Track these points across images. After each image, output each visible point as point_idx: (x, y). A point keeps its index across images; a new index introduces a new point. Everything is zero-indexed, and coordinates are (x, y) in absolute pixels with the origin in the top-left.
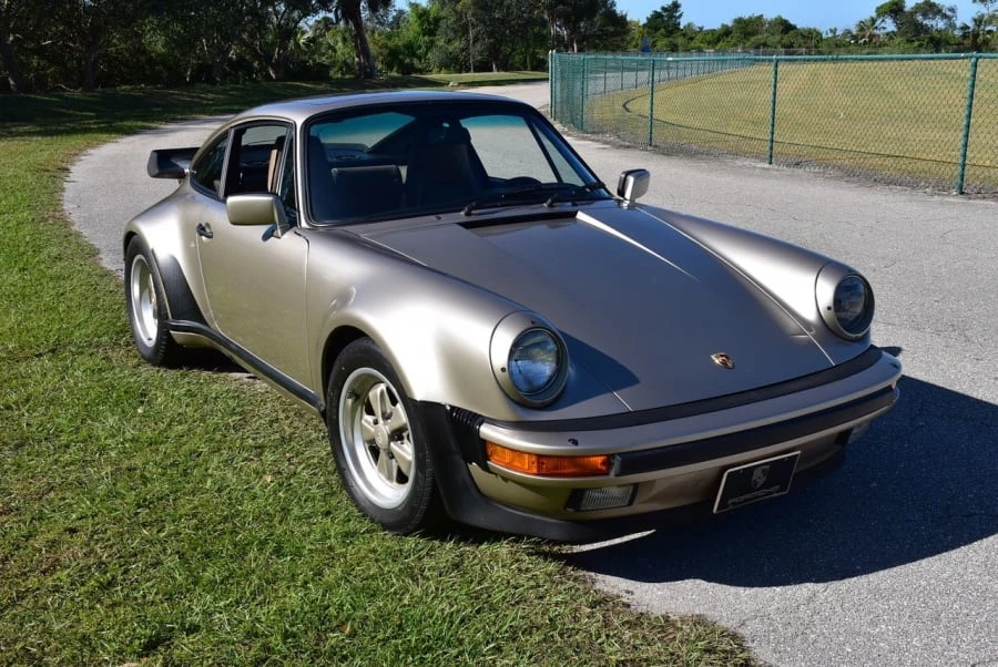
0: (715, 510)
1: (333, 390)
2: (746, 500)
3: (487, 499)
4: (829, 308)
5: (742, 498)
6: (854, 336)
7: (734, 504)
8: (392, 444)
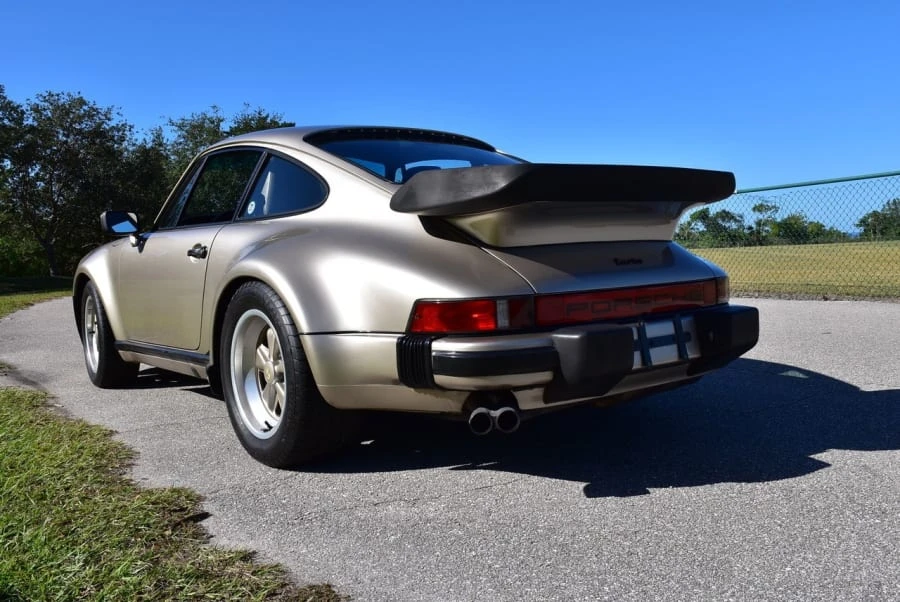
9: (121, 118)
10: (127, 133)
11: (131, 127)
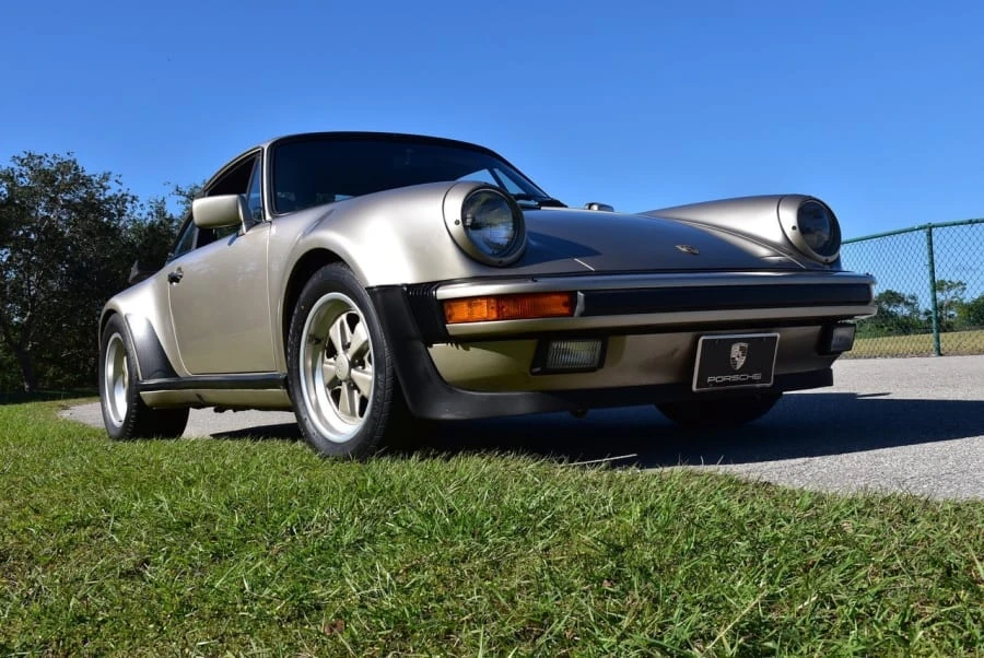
0: (694, 388)
1: (293, 339)
2: (727, 383)
3: (451, 387)
4: (794, 228)
5: (724, 378)
6: (824, 258)
7: (714, 384)
8: (353, 371)
9: (120, 187)
10: (128, 205)
11: (134, 198)
